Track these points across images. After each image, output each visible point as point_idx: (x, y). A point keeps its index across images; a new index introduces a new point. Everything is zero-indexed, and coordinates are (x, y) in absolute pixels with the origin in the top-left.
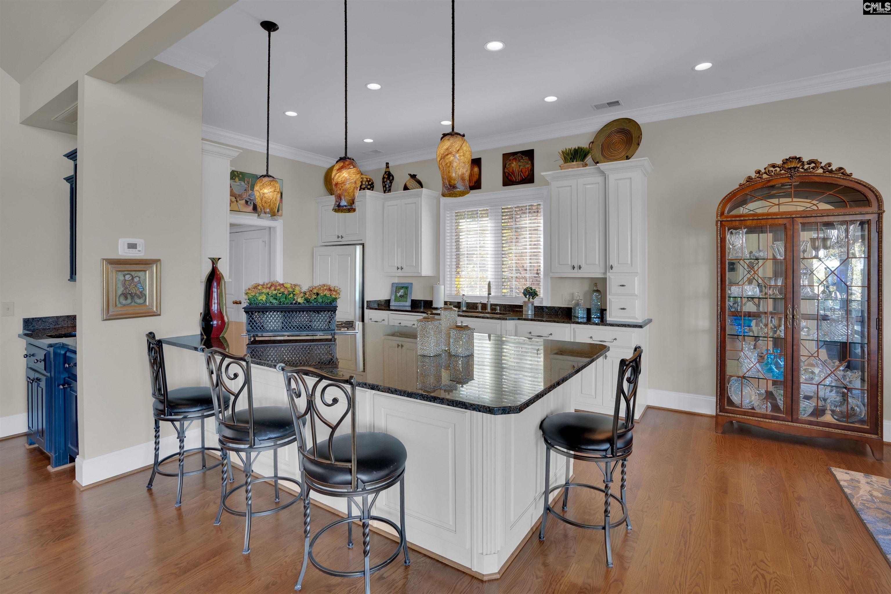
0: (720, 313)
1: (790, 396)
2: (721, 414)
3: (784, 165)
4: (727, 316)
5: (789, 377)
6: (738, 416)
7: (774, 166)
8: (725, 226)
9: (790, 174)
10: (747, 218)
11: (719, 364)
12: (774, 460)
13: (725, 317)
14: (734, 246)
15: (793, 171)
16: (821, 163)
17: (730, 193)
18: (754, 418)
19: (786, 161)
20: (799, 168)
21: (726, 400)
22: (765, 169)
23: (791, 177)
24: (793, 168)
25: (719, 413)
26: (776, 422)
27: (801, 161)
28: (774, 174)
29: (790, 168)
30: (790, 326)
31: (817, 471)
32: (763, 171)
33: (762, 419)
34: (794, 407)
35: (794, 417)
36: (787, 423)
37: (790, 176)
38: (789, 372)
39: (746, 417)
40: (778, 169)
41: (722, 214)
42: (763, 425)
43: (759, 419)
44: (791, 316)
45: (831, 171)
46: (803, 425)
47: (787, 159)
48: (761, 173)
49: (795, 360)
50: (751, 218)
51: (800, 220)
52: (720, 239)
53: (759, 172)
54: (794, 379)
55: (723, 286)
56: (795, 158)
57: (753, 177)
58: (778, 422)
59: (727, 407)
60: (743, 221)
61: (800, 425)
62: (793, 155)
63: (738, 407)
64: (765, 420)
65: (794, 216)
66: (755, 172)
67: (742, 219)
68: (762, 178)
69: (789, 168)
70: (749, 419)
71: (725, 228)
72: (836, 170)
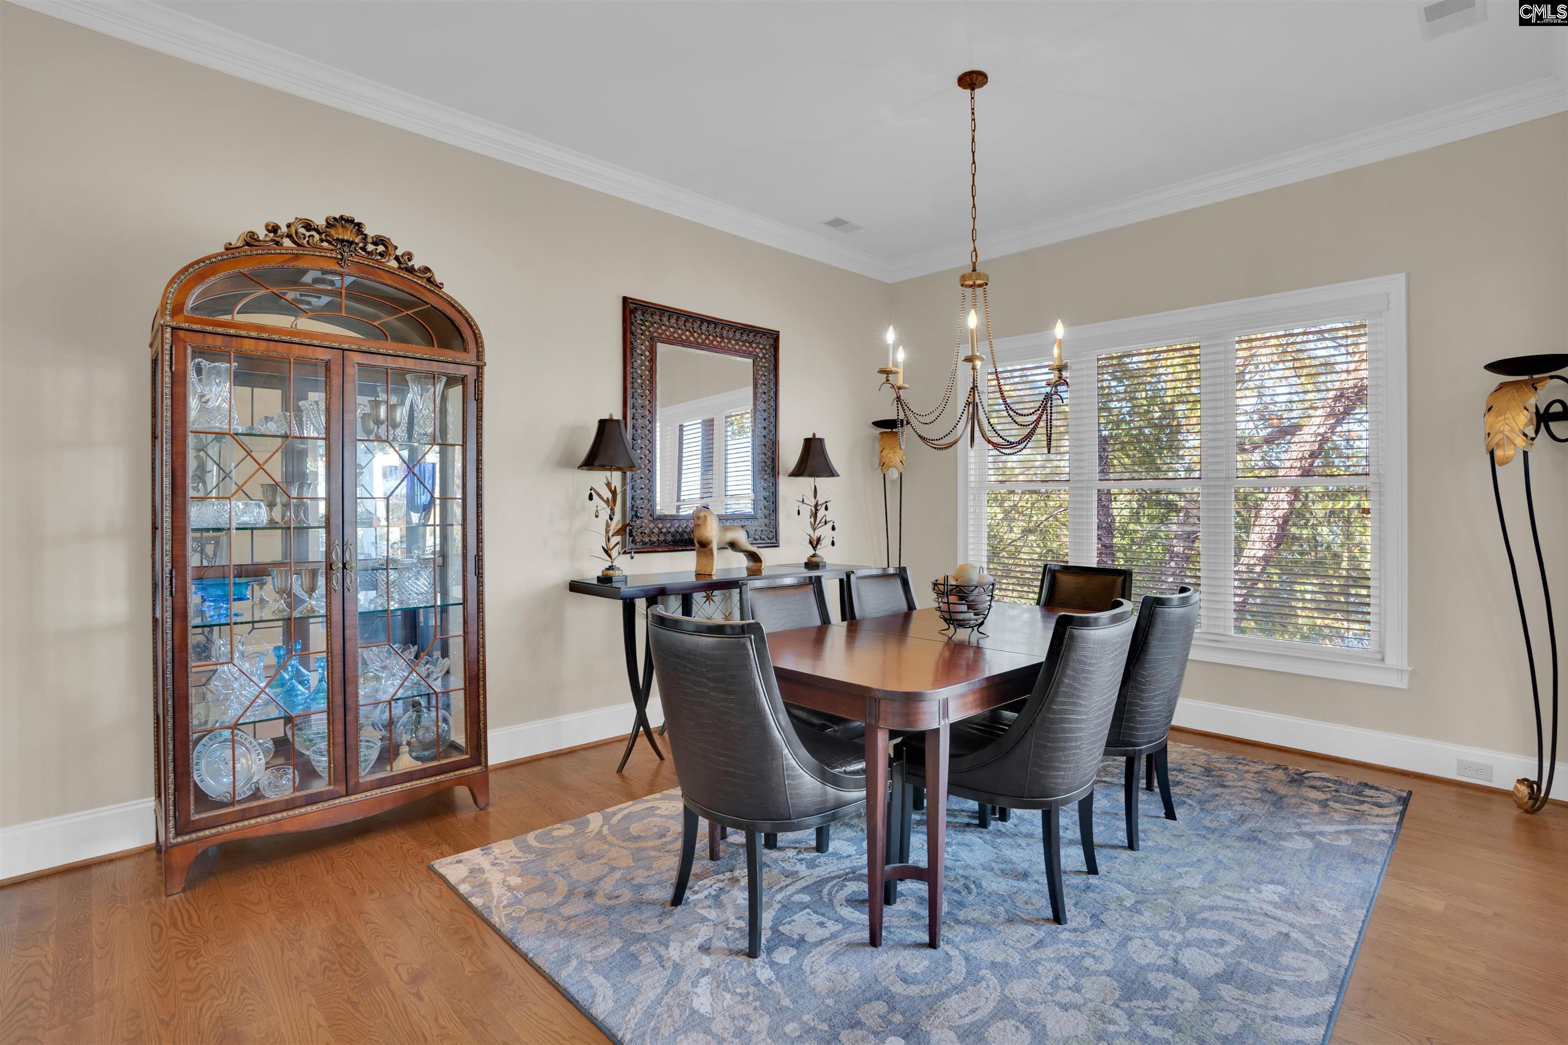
0: (171, 573)
1: (342, 740)
2: (180, 840)
3: (328, 230)
4: (189, 580)
5: (339, 700)
6: (227, 828)
7: (308, 226)
8: (185, 342)
9: (341, 253)
10: (243, 333)
11: (170, 709)
12: (328, 902)
13: (185, 582)
14: (204, 399)
15: (346, 249)
16: (396, 248)
17: (202, 260)
18: (266, 819)
19: (332, 223)
20: (357, 244)
21: (192, 798)
22: (289, 226)
23: (342, 259)
24: (348, 241)
25: (174, 841)
26: (314, 807)
27: (362, 233)
28: (308, 242)
29: (342, 241)
30: (337, 587)
31: (414, 885)
32: (284, 229)
33: (285, 814)
34: (349, 762)
35: (352, 782)
36: (337, 801)
37: (339, 257)
38: (338, 688)
39: (246, 823)
40: (317, 237)
41: (177, 310)
42: (288, 828)
43: (279, 816)
44: (341, 565)
45: (410, 270)
46: (368, 794)
47: (335, 219)
48: (279, 232)
49: (349, 660)
50: (254, 334)
51: (358, 358)
52: (170, 374)
53: (274, 229)
54: (348, 702)
55: (179, 500)
56: (350, 221)
57: (261, 238)
58: (320, 806)
59: (197, 817)
60: (234, 339)
61: (363, 795)
62: (348, 214)
63: (223, 805)
64: (291, 813)
65: (346, 346)
66: (267, 226)
67: (232, 331)
68: (282, 245)
69: (338, 240)
70: (258, 825)
71: (185, 349)
72: (419, 269)
